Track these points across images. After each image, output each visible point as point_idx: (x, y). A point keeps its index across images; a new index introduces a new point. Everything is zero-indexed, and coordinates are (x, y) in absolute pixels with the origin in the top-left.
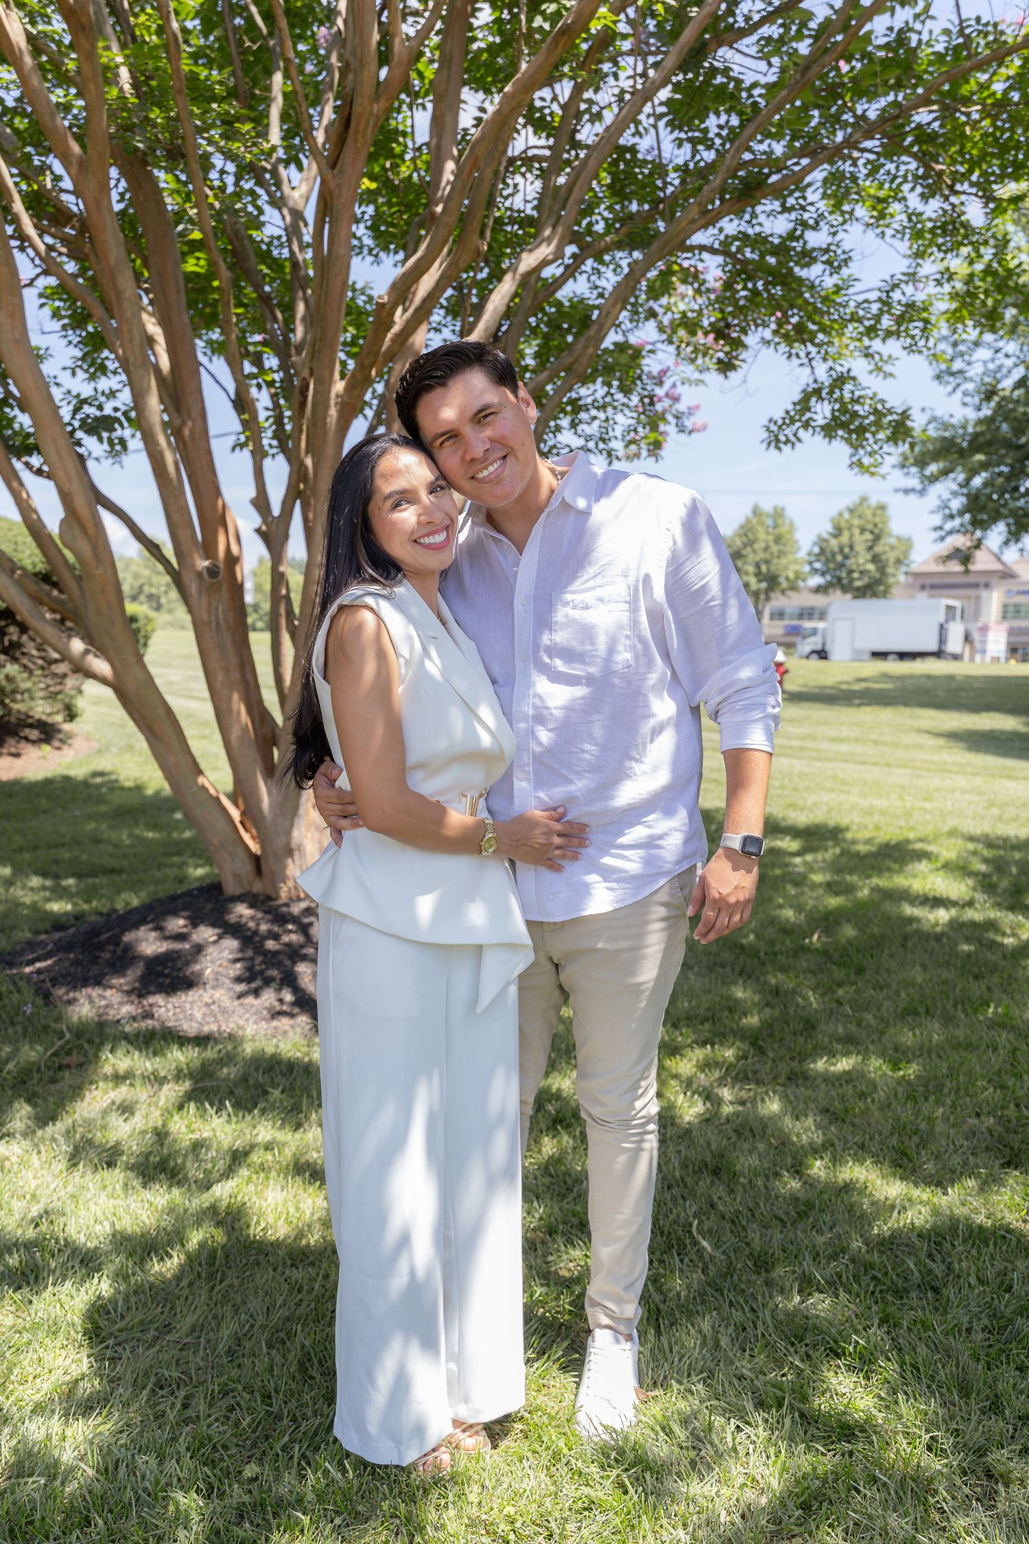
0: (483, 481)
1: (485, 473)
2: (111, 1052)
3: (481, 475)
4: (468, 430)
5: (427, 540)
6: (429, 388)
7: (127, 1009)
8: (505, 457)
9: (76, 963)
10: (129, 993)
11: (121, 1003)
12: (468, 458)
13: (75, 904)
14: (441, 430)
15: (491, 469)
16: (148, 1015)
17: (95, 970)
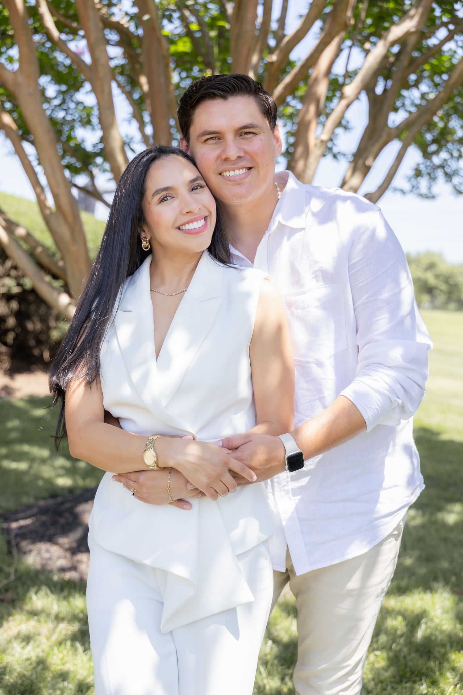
0: (228, 179)
1: (232, 173)
2: (36, 593)
3: (227, 174)
4: (230, 137)
5: (187, 227)
6: (213, 96)
7: (63, 562)
8: (250, 169)
9: (44, 524)
10: (67, 550)
11: (59, 558)
12: (224, 157)
13: (75, 481)
14: (211, 129)
15: (237, 172)
16: (74, 568)
17: (52, 531)
